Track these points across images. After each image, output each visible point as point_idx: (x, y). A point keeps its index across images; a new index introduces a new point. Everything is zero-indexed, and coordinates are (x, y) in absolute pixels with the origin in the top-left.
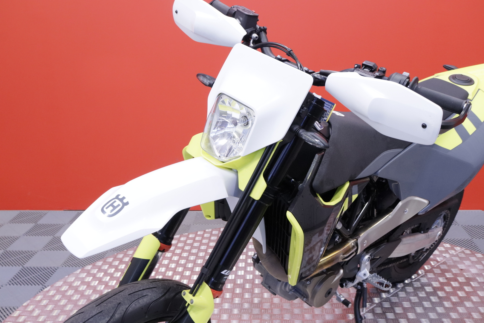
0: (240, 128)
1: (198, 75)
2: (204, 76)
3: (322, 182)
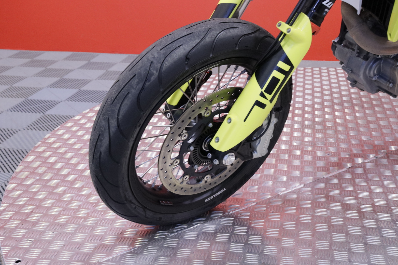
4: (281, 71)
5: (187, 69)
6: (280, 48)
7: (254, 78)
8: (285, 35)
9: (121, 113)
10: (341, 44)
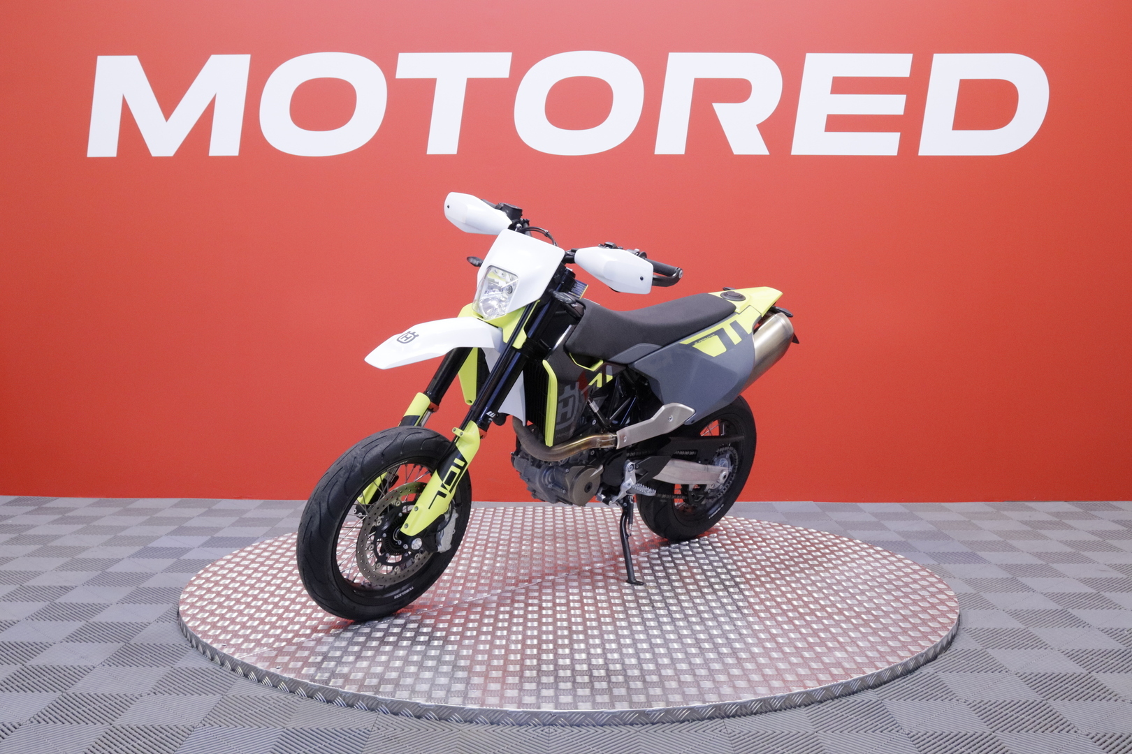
0: (505, 294)
1: (468, 258)
2: (474, 258)
3: (574, 344)
4: (458, 466)
5: (382, 463)
6: (456, 448)
7: (436, 474)
8: (459, 437)
9: (331, 497)
10: (517, 455)
